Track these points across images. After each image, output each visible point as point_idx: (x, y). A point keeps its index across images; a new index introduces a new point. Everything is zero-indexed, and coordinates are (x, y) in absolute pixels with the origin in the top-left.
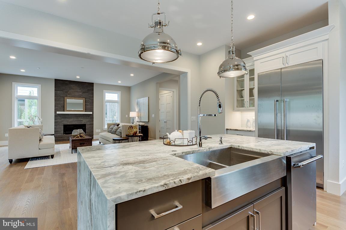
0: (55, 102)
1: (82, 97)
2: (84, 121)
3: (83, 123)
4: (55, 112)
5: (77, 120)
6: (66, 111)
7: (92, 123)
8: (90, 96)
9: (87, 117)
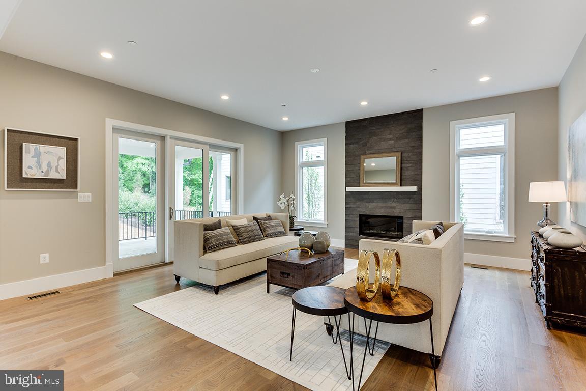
0: (346, 167)
2: (397, 209)
3: (396, 212)
4: (346, 189)
5: (384, 205)
6: (363, 185)
8: (413, 145)
9: (404, 198)
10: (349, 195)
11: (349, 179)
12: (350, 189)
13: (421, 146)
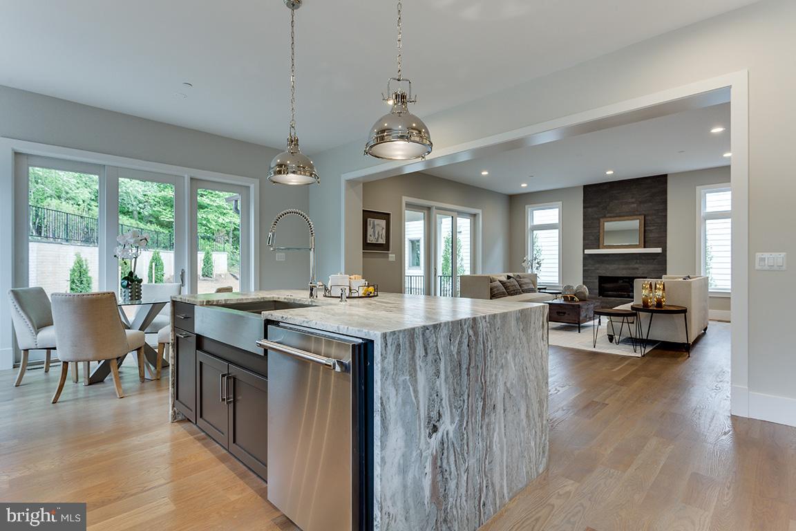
0: (584, 230)
1: (636, 213)
2: (640, 270)
3: (639, 273)
4: (584, 251)
5: (627, 266)
8: (657, 208)
9: (648, 260)
10: (587, 258)
11: (586, 242)
12: (587, 252)
13: (666, 210)
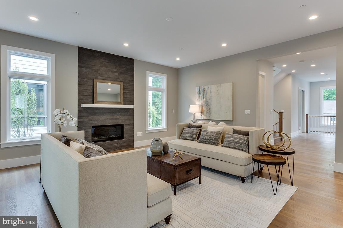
0: (78, 86)
1: (118, 79)
2: (121, 120)
3: (120, 122)
4: (79, 105)
5: (111, 117)
6: (96, 103)
7: (132, 122)
8: (129, 79)
9: (125, 112)
13: (133, 81)
